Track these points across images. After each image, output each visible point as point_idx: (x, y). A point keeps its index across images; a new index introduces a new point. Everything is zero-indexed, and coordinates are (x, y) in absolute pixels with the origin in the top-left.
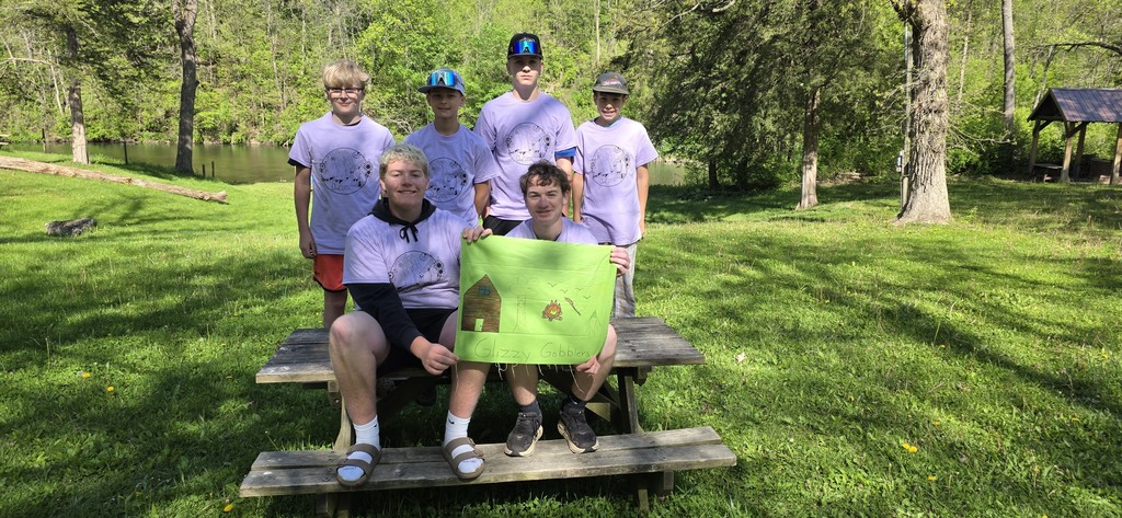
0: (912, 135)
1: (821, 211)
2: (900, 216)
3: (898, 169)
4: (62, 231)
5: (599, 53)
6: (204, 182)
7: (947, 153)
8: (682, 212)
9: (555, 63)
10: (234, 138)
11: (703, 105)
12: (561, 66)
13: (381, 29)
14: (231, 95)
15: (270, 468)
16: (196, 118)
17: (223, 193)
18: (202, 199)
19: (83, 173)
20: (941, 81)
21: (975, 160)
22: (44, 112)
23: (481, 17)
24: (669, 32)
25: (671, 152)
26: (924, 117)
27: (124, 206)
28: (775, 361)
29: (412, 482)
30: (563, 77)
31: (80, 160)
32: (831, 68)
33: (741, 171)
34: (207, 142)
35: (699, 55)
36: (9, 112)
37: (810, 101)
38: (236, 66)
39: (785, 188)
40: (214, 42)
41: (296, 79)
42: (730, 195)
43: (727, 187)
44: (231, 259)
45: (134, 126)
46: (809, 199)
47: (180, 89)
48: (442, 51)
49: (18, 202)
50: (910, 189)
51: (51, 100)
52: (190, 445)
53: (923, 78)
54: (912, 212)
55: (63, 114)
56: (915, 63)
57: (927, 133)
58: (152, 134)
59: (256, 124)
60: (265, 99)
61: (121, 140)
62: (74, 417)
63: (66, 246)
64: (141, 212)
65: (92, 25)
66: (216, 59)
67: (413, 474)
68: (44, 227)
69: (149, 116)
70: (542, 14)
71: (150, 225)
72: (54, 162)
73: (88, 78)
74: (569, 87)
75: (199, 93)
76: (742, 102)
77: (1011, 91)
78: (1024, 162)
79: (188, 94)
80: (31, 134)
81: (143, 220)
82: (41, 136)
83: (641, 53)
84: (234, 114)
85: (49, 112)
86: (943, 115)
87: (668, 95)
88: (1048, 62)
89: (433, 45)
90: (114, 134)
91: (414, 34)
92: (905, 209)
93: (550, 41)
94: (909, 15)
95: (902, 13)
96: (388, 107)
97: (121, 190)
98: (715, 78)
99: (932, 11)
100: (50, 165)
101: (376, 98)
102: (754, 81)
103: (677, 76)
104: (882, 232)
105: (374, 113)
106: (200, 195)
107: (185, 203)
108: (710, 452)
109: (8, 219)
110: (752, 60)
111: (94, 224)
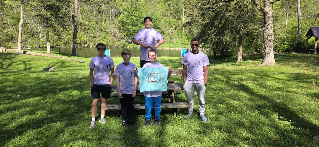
0: (264, 42)
1: (243, 63)
2: (261, 64)
4: (46, 70)
5: (184, 20)
6: (79, 57)
9: (172, 23)
10: (86, 45)
11: (210, 35)
13: (124, 16)
14: (85, 34)
15: (109, 106)
17: (84, 60)
18: (79, 62)
19: (50, 56)
20: (271, 28)
21: (289, 48)
23: (151, 11)
25: (203, 47)
26: (267, 37)
27: (60, 63)
30: (174, 27)
31: (49, 52)
32: (245, 23)
33: (222, 52)
34: (79, 47)
36: (28, 40)
37: (240, 32)
38: (86, 26)
39: (234, 56)
40: (80, 20)
41: (101, 29)
42: (219, 59)
43: (219, 57)
45: (60, 43)
48: (140, 21)
49: (35, 63)
51: (39, 37)
53: (266, 27)
55: (42, 40)
56: (264, 23)
57: (268, 41)
58: (64, 45)
59: (91, 42)
60: (94, 35)
61: (57, 47)
63: (49, 73)
64: (64, 65)
65: (53, 18)
66: (81, 24)
68: (41, 69)
69: (63, 40)
70: (168, 10)
71: (67, 68)
74: (175, 30)
76: (221, 33)
78: (304, 48)
79: (75, 34)
80: (34, 46)
81: (65, 67)
83: (194, 21)
84: (85, 39)
85: (38, 40)
86: (272, 36)
87: (202, 32)
89: (138, 19)
90: (55, 45)
91: (132, 17)
92: (263, 62)
93: (170, 17)
94: (262, 11)
95: (260, 10)
96: (126, 36)
97: (59, 59)
98: (214, 27)
99: (268, 9)
100: (42, 54)
101: (123, 34)
102: (224, 28)
103: (204, 26)
104: (256, 68)
105: (122, 38)
106: (79, 61)
107: (75, 63)
108: (186, 105)
109: (34, 67)
110: (223, 22)
111: (54, 68)
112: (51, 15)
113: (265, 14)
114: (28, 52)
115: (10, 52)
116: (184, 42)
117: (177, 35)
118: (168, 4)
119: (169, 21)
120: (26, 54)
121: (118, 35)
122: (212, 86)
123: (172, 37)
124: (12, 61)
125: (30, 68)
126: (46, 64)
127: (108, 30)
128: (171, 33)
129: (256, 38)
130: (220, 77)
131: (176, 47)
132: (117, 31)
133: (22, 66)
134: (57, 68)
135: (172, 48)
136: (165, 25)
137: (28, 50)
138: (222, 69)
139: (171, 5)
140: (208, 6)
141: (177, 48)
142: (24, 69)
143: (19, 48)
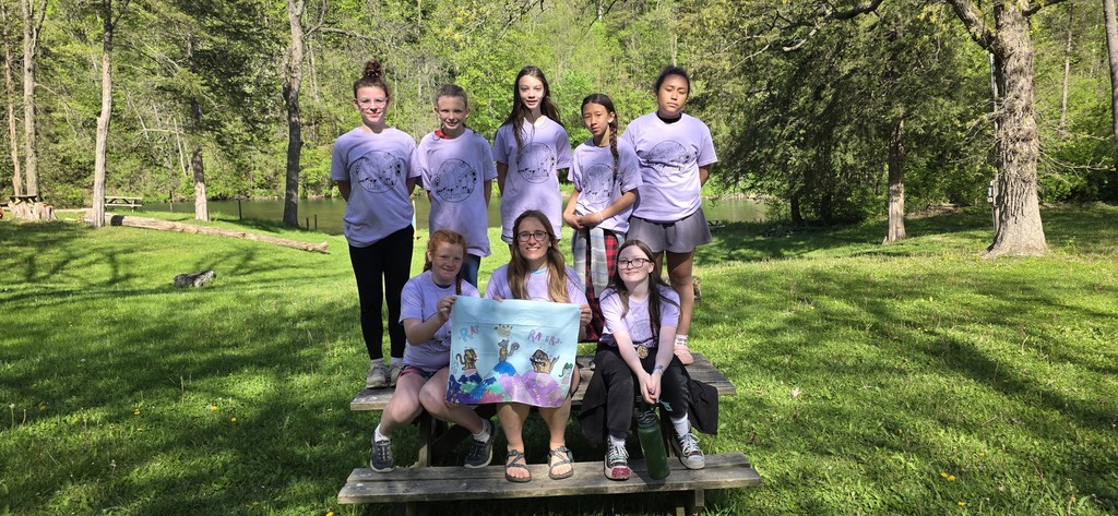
0: (999, 165)
1: (909, 245)
2: (990, 249)
3: (990, 200)
6: (308, 234)
7: (1038, 183)
8: (761, 249)
11: (779, 142)
12: (639, 109)
13: (466, 82)
15: (362, 481)
16: (301, 174)
17: (325, 243)
18: (306, 250)
19: (204, 230)
20: (1028, 109)
21: (1083, 185)
22: (171, 174)
23: (560, 66)
24: (744, 70)
25: (750, 188)
26: (1011, 146)
27: (239, 258)
28: (830, 395)
29: (476, 494)
31: (201, 218)
32: (913, 98)
33: (825, 206)
34: (312, 196)
35: (775, 93)
36: (141, 176)
37: (894, 133)
38: (337, 124)
39: (870, 221)
40: (316, 104)
42: (813, 230)
43: (811, 222)
44: (332, 305)
45: (247, 184)
46: (897, 228)
47: (287, 149)
49: (151, 258)
50: (1002, 219)
51: (177, 162)
52: (297, 466)
53: (1008, 106)
54: (1003, 244)
55: (186, 175)
56: (999, 92)
57: (1015, 162)
58: (262, 191)
61: (237, 197)
62: (205, 443)
63: (191, 295)
64: (253, 263)
65: (213, 98)
66: (319, 119)
67: (477, 488)
68: (169, 279)
69: (260, 174)
70: (619, 59)
71: (261, 275)
72: (180, 220)
73: (209, 144)
75: (304, 150)
76: (820, 138)
79: (294, 153)
80: (160, 195)
81: (255, 270)
82: (168, 196)
83: (716, 93)
85: (174, 175)
86: (1032, 143)
87: (746, 132)
90: (230, 191)
92: (995, 241)
93: (628, 85)
94: (989, 43)
95: (981, 43)
97: (236, 243)
98: (793, 114)
99: (1015, 39)
100: (176, 223)
102: (833, 115)
103: (754, 113)
104: (970, 267)
106: (304, 247)
107: (291, 254)
108: (738, 474)
109: (143, 273)
110: (828, 95)
111: (215, 276)
112: (207, 88)
113: (1000, 58)
114: (129, 218)
115: (67, 219)
118: (620, 41)
119: (622, 99)
120: (120, 224)
122: (818, 351)
124: (70, 252)
125: (128, 277)
126: (186, 261)
129: (966, 151)
130: (838, 305)
133: (102, 271)
134: (225, 274)
137: (130, 209)
138: (837, 272)
139: (630, 41)
140: (772, 36)
142: (108, 279)
143: (99, 204)
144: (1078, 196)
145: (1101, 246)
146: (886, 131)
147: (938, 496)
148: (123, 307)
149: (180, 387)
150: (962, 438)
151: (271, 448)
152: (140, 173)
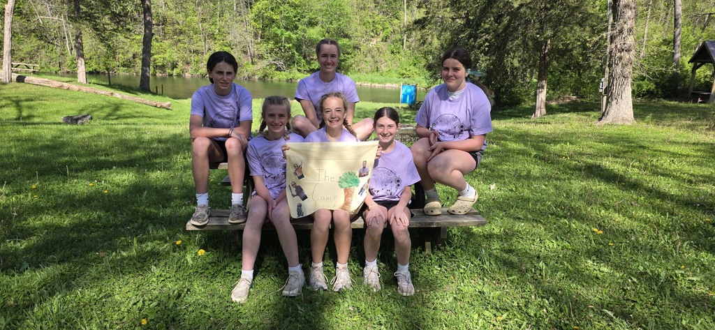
0: (610, 66)
1: (549, 118)
2: (600, 119)
3: (601, 91)
4: (72, 120)
5: (405, 19)
6: (157, 97)
7: (633, 79)
9: (377, 26)
10: (175, 72)
11: (473, 50)
12: (381, 28)
14: (173, 45)
16: (152, 59)
17: (169, 103)
18: (156, 106)
19: (84, 89)
20: (631, 31)
21: (653, 88)
22: (59, 54)
24: (452, 3)
26: (618, 54)
27: (109, 108)
28: (514, 189)
30: (382, 35)
31: (82, 81)
32: (557, 23)
33: (497, 94)
34: (159, 75)
35: (471, 18)
37: (544, 47)
38: (177, 26)
39: (525, 106)
40: (163, 11)
41: (213, 34)
44: (175, 136)
45: (114, 63)
46: (541, 111)
47: (142, 40)
48: (305, 17)
49: (45, 105)
50: (608, 102)
51: (64, 46)
52: (153, 219)
53: (618, 28)
54: (608, 117)
55: (71, 54)
56: (614, 19)
57: (620, 64)
58: (125, 69)
59: (188, 63)
60: (193, 47)
61: (106, 72)
62: (85, 205)
63: (74, 127)
64: (119, 113)
66: (164, 22)
68: (60, 118)
69: (123, 57)
71: (125, 120)
72: (66, 82)
73: (87, 30)
74: (386, 41)
75: (154, 43)
76: (498, 48)
77: (678, 42)
78: (685, 90)
79: (147, 40)
80: (52, 68)
81: (120, 117)
82: (58, 69)
83: (433, 17)
84: (175, 57)
85: (62, 54)
86: (631, 53)
87: (450, 45)
88: (705, 27)
89: (299, 13)
90: (102, 68)
91: (286, 6)
92: (603, 115)
93: (374, 11)
96: (270, 53)
97: (107, 99)
98: (482, 32)
100: (64, 84)
101: (264, 48)
102: (508, 34)
103: (456, 32)
104: (588, 129)
105: (261, 57)
106: (155, 104)
107: (146, 108)
108: (470, 218)
109: (39, 114)
110: (506, 20)
111: (92, 119)
114: (30, 78)
116: (404, 72)
117: (388, 55)
119: (371, 21)
120: (23, 82)
121: (252, 50)
122: (502, 168)
123: (377, 58)
125: (30, 116)
126: (72, 109)
127: (230, 38)
128: (376, 49)
129: (590, 56)
131: (386, 81)
132: (249, 39)
133: (10, 112)
134: (99, 118)
135: (377, 85)
136: (361, 29)
137: (30, 72)
141: (388, 85)
142: (15, 117)
143: (7, 67)
144: (650, 94)
145: (664, 122)
146: (539, 45)
147: (593, 242)
148: (25, 132)
149: (66, 175)
150: (603, 211)
151: (134, 208)
152: (37, 52)
